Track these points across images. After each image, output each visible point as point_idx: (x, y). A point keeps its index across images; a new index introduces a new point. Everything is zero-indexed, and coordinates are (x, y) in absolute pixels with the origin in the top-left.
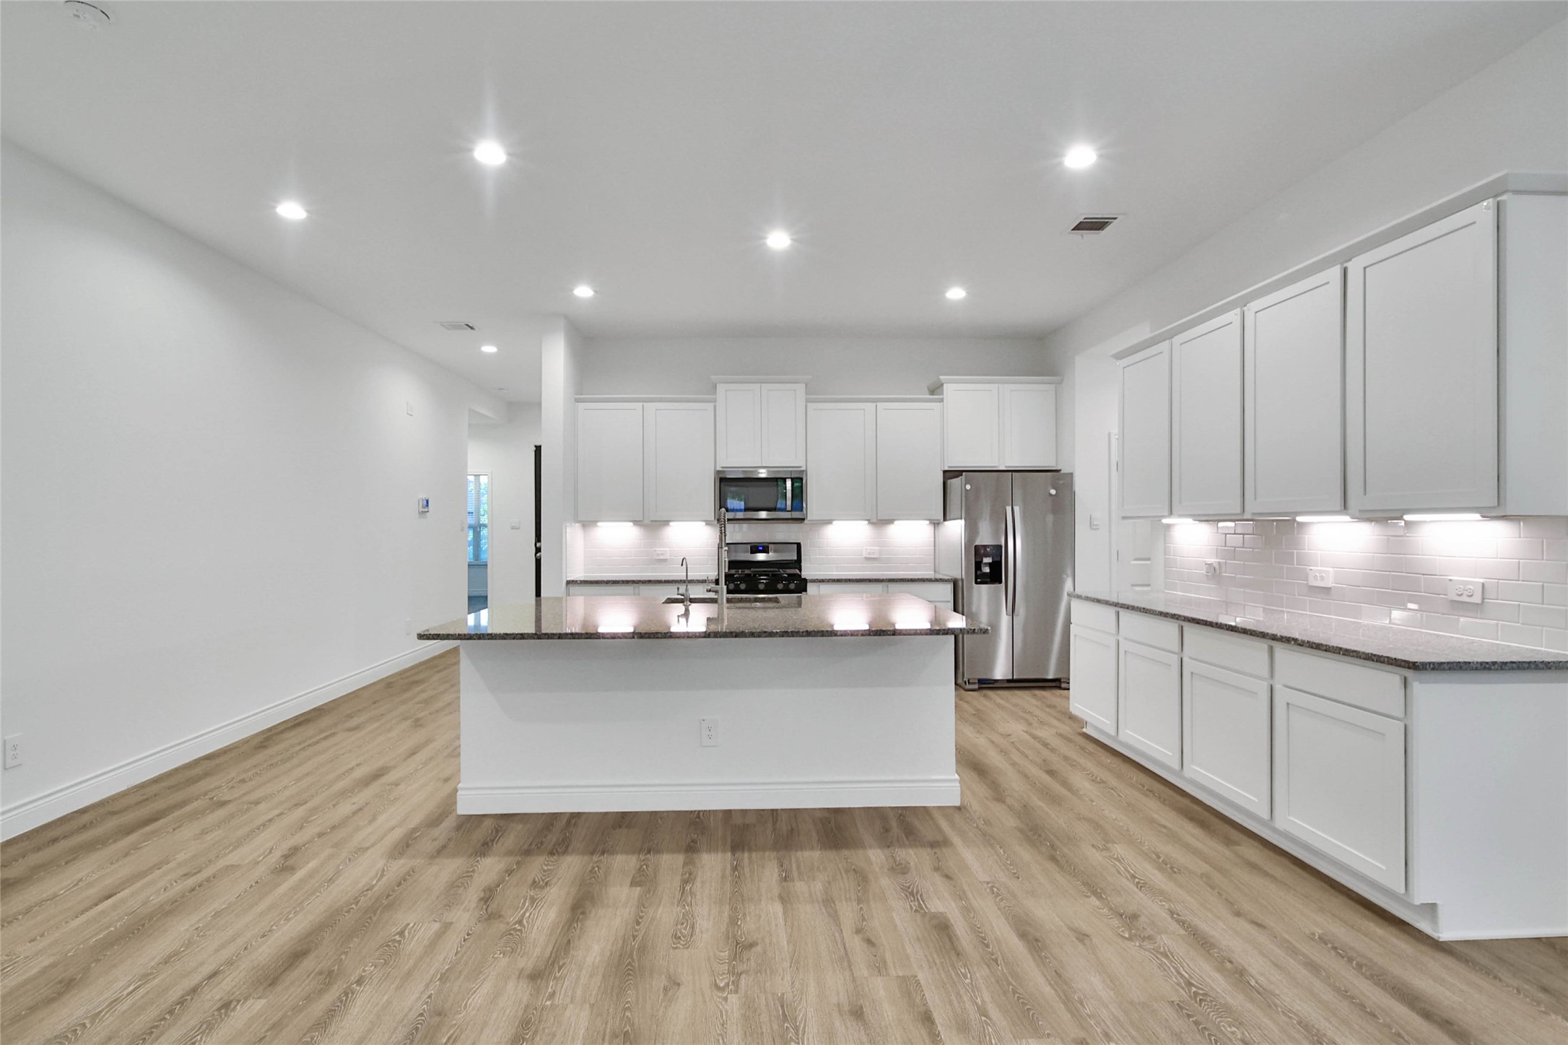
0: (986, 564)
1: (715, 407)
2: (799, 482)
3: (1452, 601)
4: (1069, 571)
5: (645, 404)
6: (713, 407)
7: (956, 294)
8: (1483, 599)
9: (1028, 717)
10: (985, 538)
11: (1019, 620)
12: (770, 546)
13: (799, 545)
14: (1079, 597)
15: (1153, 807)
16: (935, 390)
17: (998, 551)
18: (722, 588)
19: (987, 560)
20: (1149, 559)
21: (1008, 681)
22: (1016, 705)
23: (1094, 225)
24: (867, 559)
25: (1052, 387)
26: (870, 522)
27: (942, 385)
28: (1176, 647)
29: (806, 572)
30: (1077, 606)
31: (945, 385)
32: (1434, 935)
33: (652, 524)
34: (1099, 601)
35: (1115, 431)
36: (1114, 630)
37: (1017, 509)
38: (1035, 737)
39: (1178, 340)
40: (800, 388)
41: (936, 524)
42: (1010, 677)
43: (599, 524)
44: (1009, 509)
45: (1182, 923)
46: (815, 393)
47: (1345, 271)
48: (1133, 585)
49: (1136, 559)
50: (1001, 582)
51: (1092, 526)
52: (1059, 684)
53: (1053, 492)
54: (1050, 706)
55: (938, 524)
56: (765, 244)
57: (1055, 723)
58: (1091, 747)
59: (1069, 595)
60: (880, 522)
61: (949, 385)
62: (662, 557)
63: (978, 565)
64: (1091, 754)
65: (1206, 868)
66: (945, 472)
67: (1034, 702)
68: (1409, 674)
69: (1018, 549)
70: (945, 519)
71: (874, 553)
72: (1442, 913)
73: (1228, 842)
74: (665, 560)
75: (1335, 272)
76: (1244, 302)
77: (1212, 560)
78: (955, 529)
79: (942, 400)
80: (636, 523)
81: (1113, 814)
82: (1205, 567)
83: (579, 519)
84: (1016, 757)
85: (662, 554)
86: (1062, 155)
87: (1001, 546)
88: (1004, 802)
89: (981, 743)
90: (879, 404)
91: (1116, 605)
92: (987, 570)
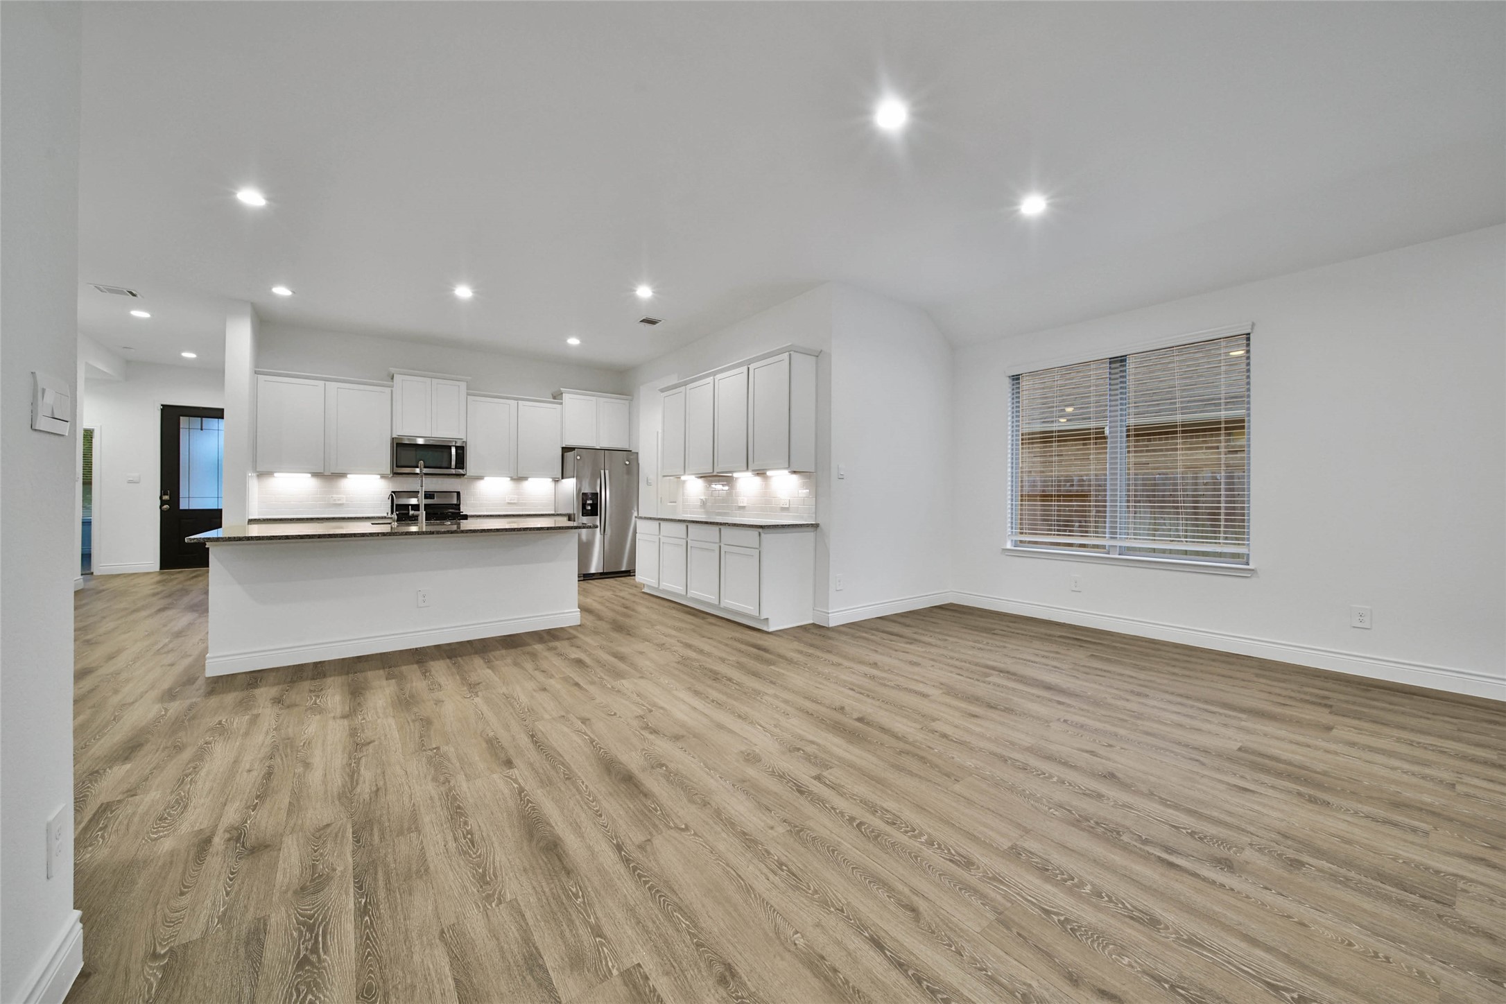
0: (589, 504)
1: (392, 391)
2: (461, 450)
4: (636, 509)
5: (327, 382)
6: (390, 391)
9: (612, 588)
10: (587, 490)
11: (607, 537)
12: (435, 494)
13: (458, 493)
14: (641, 518)
15: (674, 613)
16: (557, 396)
17: (595, 496)
18: (422, 513)
19: (589, 502)
20: (675, 502)
21: (601, 574)
22: (607, 585)
23: (652, 322)
25: (627, 402)
26: (512, 479)
27: (562, 394)
28: (685, 537)
29: (465, 510)
30: (640, 524)
31: (564, 394)
32: (767, 630)
33: (329, 475)
34: (651, 519)
35: (660, 431)
36: (658, 533)
37: (607, 472)
38: (617, 596)
39: (689, 386)
40: (463, 385)
41: (556, 481)
42: (602, 571)
43: (276, 475)
44: (602, 472)
45: (682, 643)
46: (472, 391)
47: (749, 368)
49: (671, 502)
50: (597, 515)
51: (648, 484)
52: (629, 573)
53: (627, 463)
54: (624, 583)
55: (557, 481)
57: (627, 589)
58: (646, 596)
59: (636, 517)
60: (519, 479)
61: (567, 395)
62: (339, 502)
63: (584, 505)
64: (646, 599)
65: (693, 627)
66: (563, 448)
67: (616, 582)
68: (760, 530)
69: (606, 496)
70: (562, 478)
72: (771, 622)
73: (703, 618)
75: (745, 369)
76: (714, 374)
77: (703, 497)
78: (570, 484)
79: (561, 404)
80: (315, 475)
81: (654, 617)
82: (699, 501)
83: (258, 470)
84: (607, 604)
87: (597, 494)
88: (603, 620)
89: (589, 601)
90: (520, 402)
91: (659, 519)
92: (589, 508)
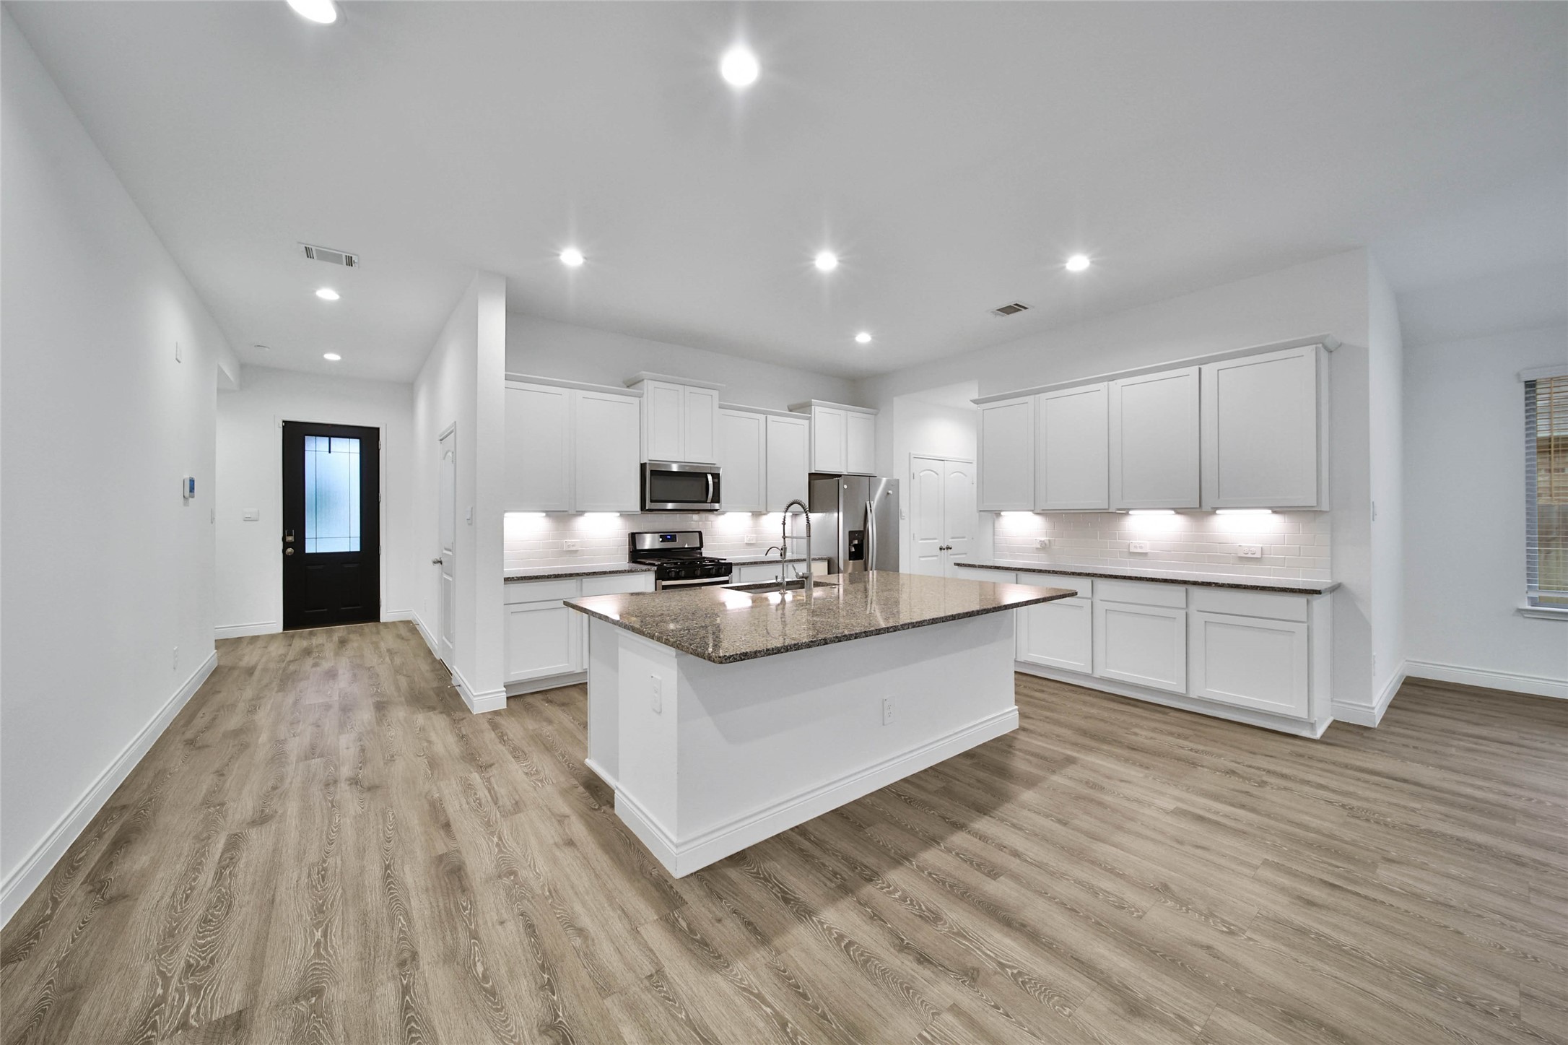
3: (1239, 557)
7: (863, 338)
8: (1262, 555)
24: (748, 544)
48: (920, 557)
56: (813, 265)
71: (752, 540)
74: (576, 551)
85: (573, 546)
86: (1065, 262)
